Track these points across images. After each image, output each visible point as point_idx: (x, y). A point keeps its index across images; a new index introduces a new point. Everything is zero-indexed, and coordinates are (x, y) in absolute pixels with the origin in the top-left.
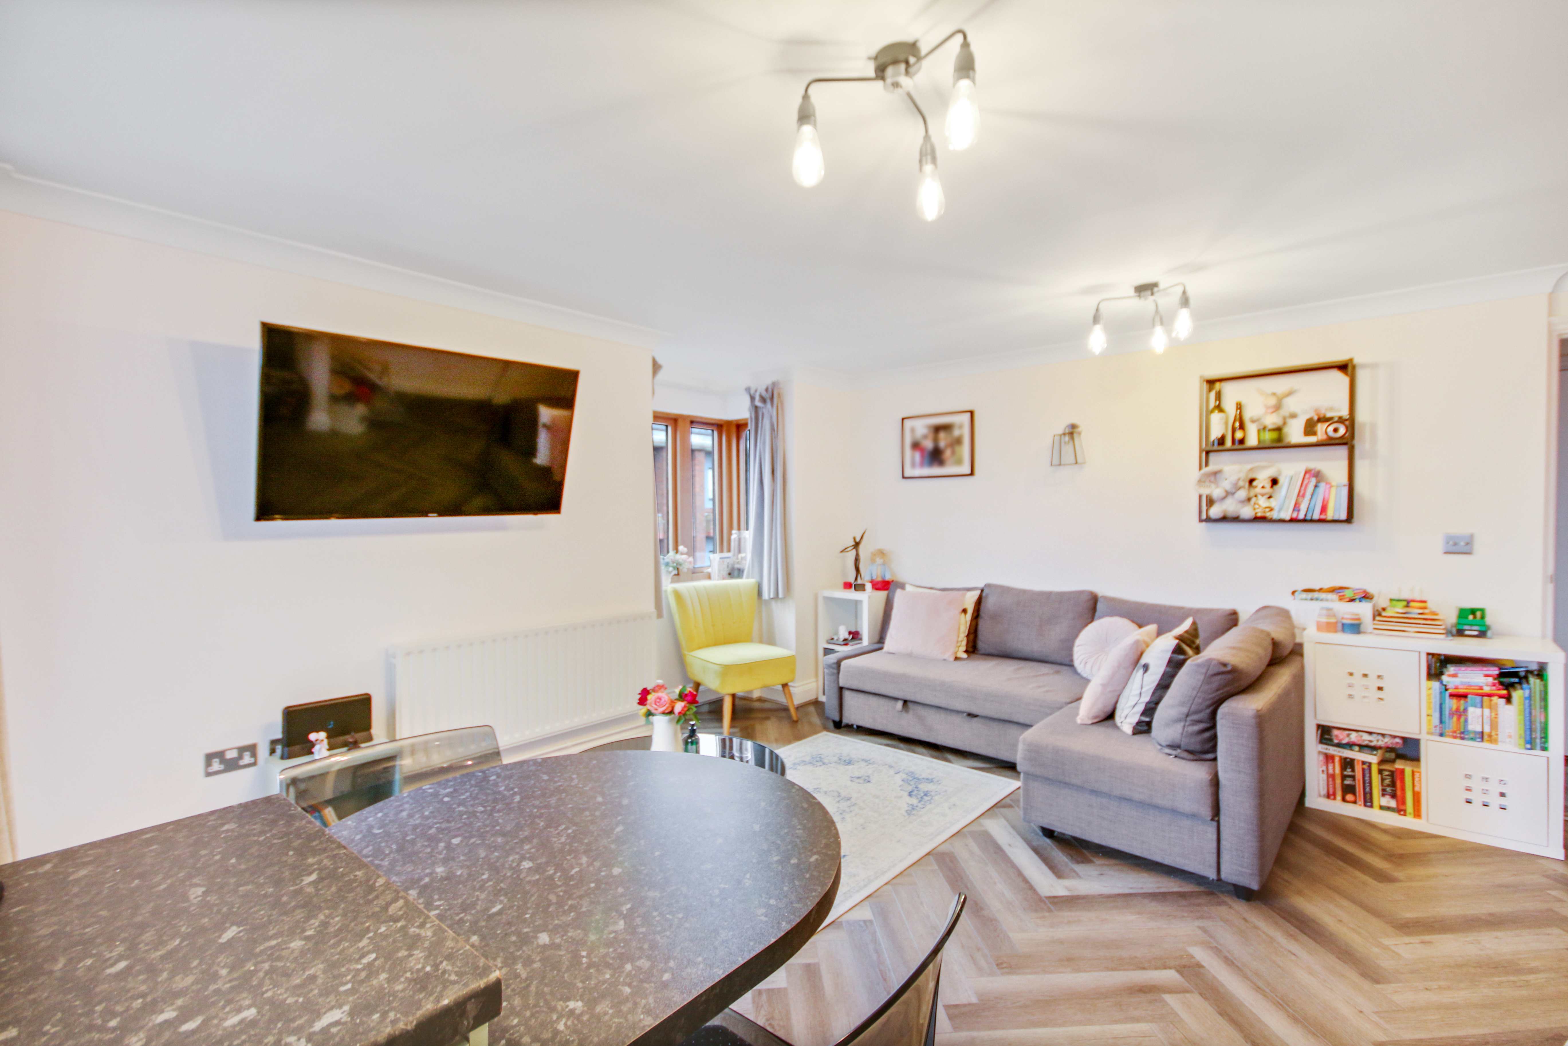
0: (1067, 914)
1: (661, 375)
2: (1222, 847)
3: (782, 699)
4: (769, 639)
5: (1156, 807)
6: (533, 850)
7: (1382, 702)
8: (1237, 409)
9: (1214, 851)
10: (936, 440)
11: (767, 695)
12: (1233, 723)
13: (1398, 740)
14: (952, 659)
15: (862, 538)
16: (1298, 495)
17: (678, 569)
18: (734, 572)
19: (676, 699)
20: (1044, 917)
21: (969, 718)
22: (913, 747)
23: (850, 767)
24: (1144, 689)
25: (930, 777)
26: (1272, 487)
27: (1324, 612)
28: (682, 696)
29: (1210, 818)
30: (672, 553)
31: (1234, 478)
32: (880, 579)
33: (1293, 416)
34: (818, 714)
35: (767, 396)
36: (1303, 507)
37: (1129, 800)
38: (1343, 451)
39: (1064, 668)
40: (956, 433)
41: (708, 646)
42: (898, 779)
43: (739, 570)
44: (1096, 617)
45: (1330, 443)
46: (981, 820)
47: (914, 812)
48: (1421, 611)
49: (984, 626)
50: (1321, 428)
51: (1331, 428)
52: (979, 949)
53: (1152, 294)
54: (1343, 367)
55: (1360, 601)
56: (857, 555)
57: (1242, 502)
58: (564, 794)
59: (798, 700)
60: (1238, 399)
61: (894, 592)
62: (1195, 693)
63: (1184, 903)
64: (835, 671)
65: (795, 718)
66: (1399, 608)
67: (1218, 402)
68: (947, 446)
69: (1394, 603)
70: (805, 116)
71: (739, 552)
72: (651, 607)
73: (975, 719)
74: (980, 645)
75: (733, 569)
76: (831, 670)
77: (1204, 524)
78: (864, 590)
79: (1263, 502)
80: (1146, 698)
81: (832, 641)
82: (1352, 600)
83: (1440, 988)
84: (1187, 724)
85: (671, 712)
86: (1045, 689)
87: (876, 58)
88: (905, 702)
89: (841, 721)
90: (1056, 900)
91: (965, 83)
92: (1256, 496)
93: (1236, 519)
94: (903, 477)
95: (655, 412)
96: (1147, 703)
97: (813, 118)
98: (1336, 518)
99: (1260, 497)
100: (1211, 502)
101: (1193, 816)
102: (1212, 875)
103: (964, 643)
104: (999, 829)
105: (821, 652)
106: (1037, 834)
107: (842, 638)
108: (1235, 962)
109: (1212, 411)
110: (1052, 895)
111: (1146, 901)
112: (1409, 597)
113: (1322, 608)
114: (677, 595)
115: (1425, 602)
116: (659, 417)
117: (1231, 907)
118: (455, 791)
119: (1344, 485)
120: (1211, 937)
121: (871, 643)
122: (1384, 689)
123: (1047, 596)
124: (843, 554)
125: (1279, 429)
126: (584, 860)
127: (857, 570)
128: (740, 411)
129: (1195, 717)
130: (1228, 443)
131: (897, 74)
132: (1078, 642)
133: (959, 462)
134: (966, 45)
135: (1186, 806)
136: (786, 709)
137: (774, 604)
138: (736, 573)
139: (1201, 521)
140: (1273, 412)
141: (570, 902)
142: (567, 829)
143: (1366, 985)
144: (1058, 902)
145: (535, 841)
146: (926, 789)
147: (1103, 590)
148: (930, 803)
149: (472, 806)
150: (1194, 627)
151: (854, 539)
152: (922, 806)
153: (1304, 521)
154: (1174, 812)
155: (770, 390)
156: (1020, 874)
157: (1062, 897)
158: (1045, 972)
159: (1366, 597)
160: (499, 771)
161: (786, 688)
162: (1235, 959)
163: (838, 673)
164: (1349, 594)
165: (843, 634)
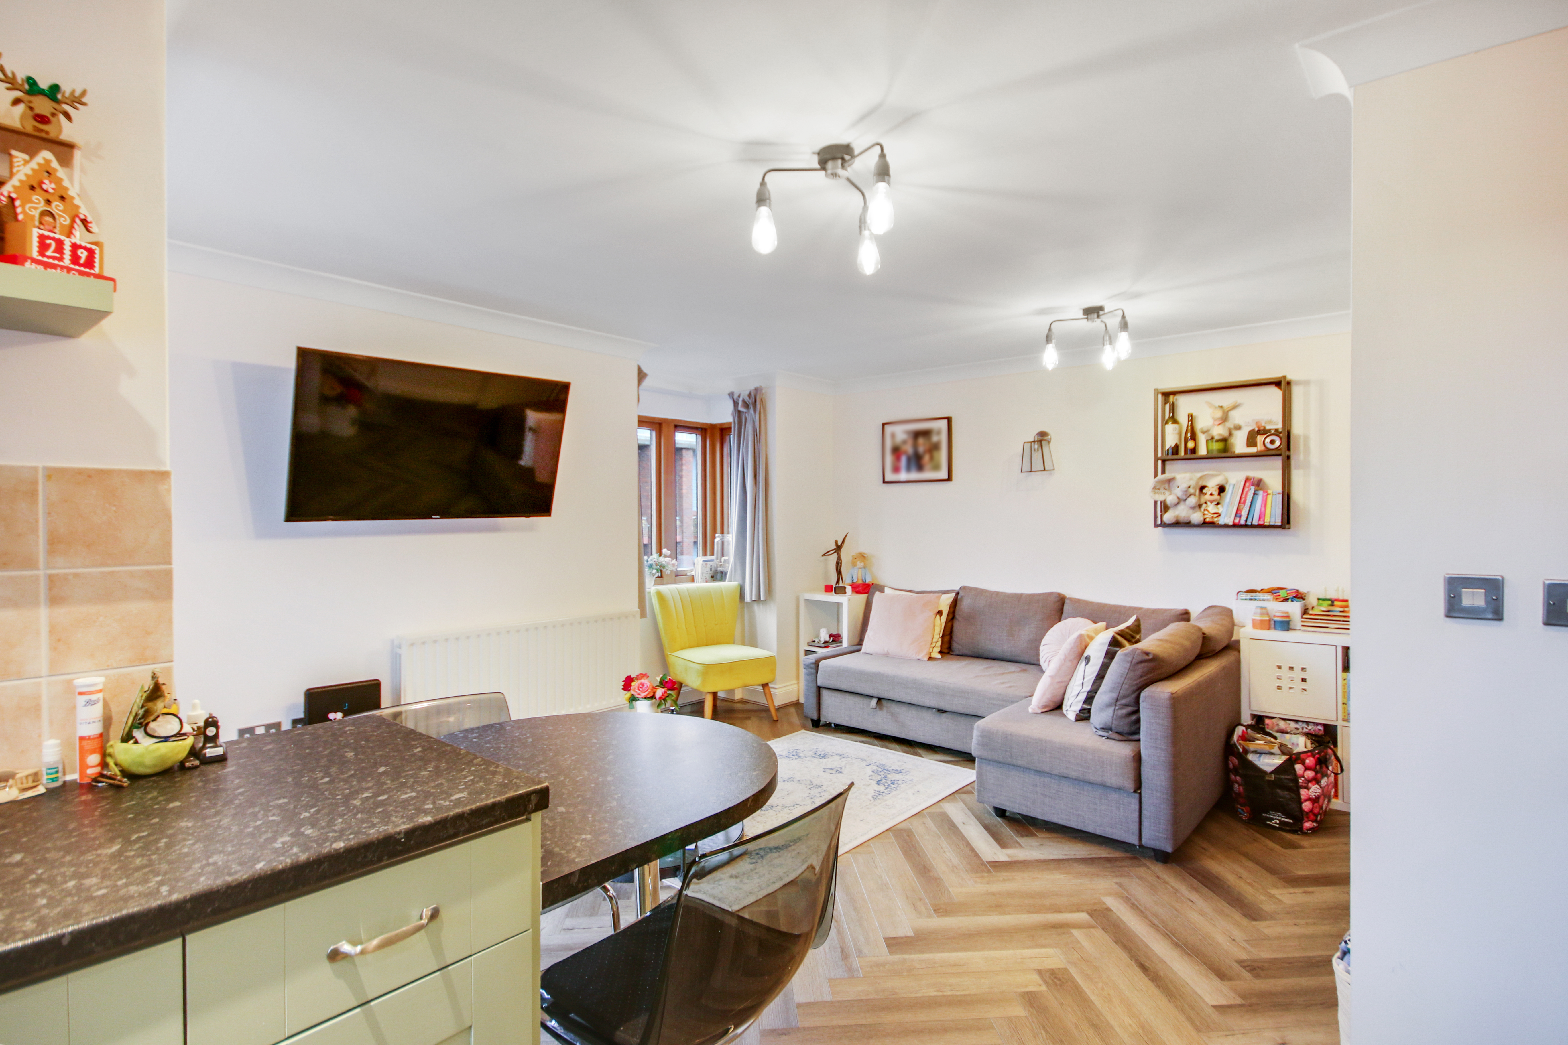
0: (1004, 874)
1: (646, 382)
2: (1143, 815)
3: (763, 701)
4: (751, 640)
5: (1090, 783)
6: (547, 768)
7: (1305, 692)
8: (1189, 421)
9: (1137, 820)
10: (915, 446)
11: (747, 697)
12: (1152, 705)
13: (1320, 727)
14: (926, 659)
15: (843, 541)
16: (1239, 503)
17: (661, 571)
18: (717, 575)
19: (657, 686)
20: (983, 877)
21: (938, 714)
22: (886, 744)
23: (824, 760)
24: (1085, 680)
25: (899, 769)
26: (1219, 494)
27: (1259, 611)
28: (663, 683)
29: (1132, 791)
30: (655, 555)
31: (1184, 486)
32: (860, 582)
33: (1238, 428)
34: (798, 714)
35: (750, 401)
36: (1244, 513)
37: (1066, 778)
38: (1278, 462)
39: (1032, 666)
40: (935, 439)
41: (690, 647)
42: (869, 770)
43: (722, 572)
44: (1062, 619)
45: (1266, 454)
46: (941, 804)
47: (880, 797)
48: (1341, 609)
49: (959, 628)
50: (1260, 439)
51: (1268, 440)
52: (921, 900)
53: (1098, 317)
54: (1278, 383)
55: (1292, 601)
56: (839, 558)
57: (1193, 508)
58: (566, 738)
59: (778, 702)
60: (1190, 412)
61: (873, 594)
62: (1123, 679)
63: (1108, 865)
64: (814, 671)
65: (775, 718)
66: (1325, 606)
67: (1171, 414)
68: (925, 452)
69: (1321, 602)
70: (762, 199)
71: (723, 555)
72: (634, 606)
73: (944, 715)
74: (955, 646)
75: (716, 572)
76: (810, 670)
77: (1160, 528)
78: (845, 593)
79: (1212, 508)
80: (1088, 687)
81: (813, 644)
82: (1287, 600)
83: (1307, 924)
84: (1117, 708)
85: (653, 697)
86: (1008, 685)
87: (819, 154)
88: (880, 700)
89: (819, 720)
90: (997, 864)
91: (882, 185)
92: (1206, 503)
93: (1188, 524)
94: (884, 482)
95: (639, 417)
96: (1089, 692)
97: (768, 201)
98: (1272, 523)
99: (1209, 503)
100: (1166, 508)
101: (1119, 789)
102: (1134, 840)
103: (939, 644)
104: (956, 812)
105: (802, 653)
106: (991, 814)
107: (823, 640)
108: (1139, 906)
109: (1167, 423)
110: (993, 860)
111: (1075, 865)
112: (1333, 596)
113: (1257, 607)
114: (660, 596)
115: (1347, 601)
116: (644, 422)
117: (1149, 868)
118: (480, 735)
119: (1279, 494)
120: (1125, 889)
121: (850, 645)
122: (1307, 680)
123: (1018, 598)
124: (824, 557)
125: (1225, 440)
126: (586, 773)
127: (839, 573)
128: (724, 415)
129: (1124, 701)
130: (1182, 453)
131: (835, 168)
132: (1043, 642)
133: (937, 467)
134: (883, 156)
135: (1113, 780)
136: (767, 710)
137: (756, 607)
138: (719, 576)
139: (1156, 526)
140: (1219, 424)
141: (577, 793)
142: (571, 757)
143: (1245, 922)
144: (997, 866)
145: (548, 763)
146: (893, 779)
147: (1070, 592)
148: (896, 790)
149: (496, 744)
150: (1136, 623)
151: (836, 542)
152: (888, 792)
153: (1246, 526)
154: (1104, 786)
155: (753, 396)
156: (968, 845)
157: (1002, 862)
158: (974, 914)
159: (1299, 596)
160: (513, 724)
161: (766, 689)
162: (1140, 905)
163: (817, 672)
164: (1283, 594)
165: (824, 636)
